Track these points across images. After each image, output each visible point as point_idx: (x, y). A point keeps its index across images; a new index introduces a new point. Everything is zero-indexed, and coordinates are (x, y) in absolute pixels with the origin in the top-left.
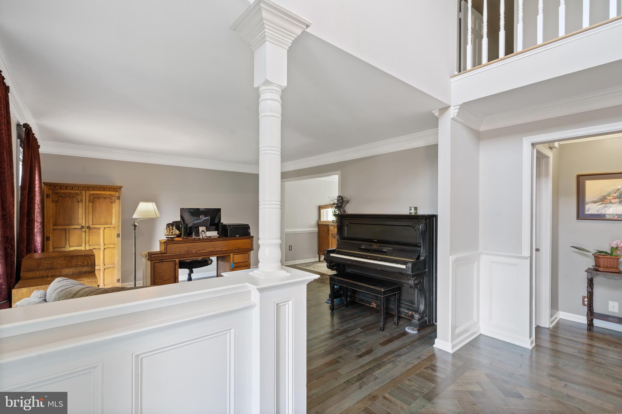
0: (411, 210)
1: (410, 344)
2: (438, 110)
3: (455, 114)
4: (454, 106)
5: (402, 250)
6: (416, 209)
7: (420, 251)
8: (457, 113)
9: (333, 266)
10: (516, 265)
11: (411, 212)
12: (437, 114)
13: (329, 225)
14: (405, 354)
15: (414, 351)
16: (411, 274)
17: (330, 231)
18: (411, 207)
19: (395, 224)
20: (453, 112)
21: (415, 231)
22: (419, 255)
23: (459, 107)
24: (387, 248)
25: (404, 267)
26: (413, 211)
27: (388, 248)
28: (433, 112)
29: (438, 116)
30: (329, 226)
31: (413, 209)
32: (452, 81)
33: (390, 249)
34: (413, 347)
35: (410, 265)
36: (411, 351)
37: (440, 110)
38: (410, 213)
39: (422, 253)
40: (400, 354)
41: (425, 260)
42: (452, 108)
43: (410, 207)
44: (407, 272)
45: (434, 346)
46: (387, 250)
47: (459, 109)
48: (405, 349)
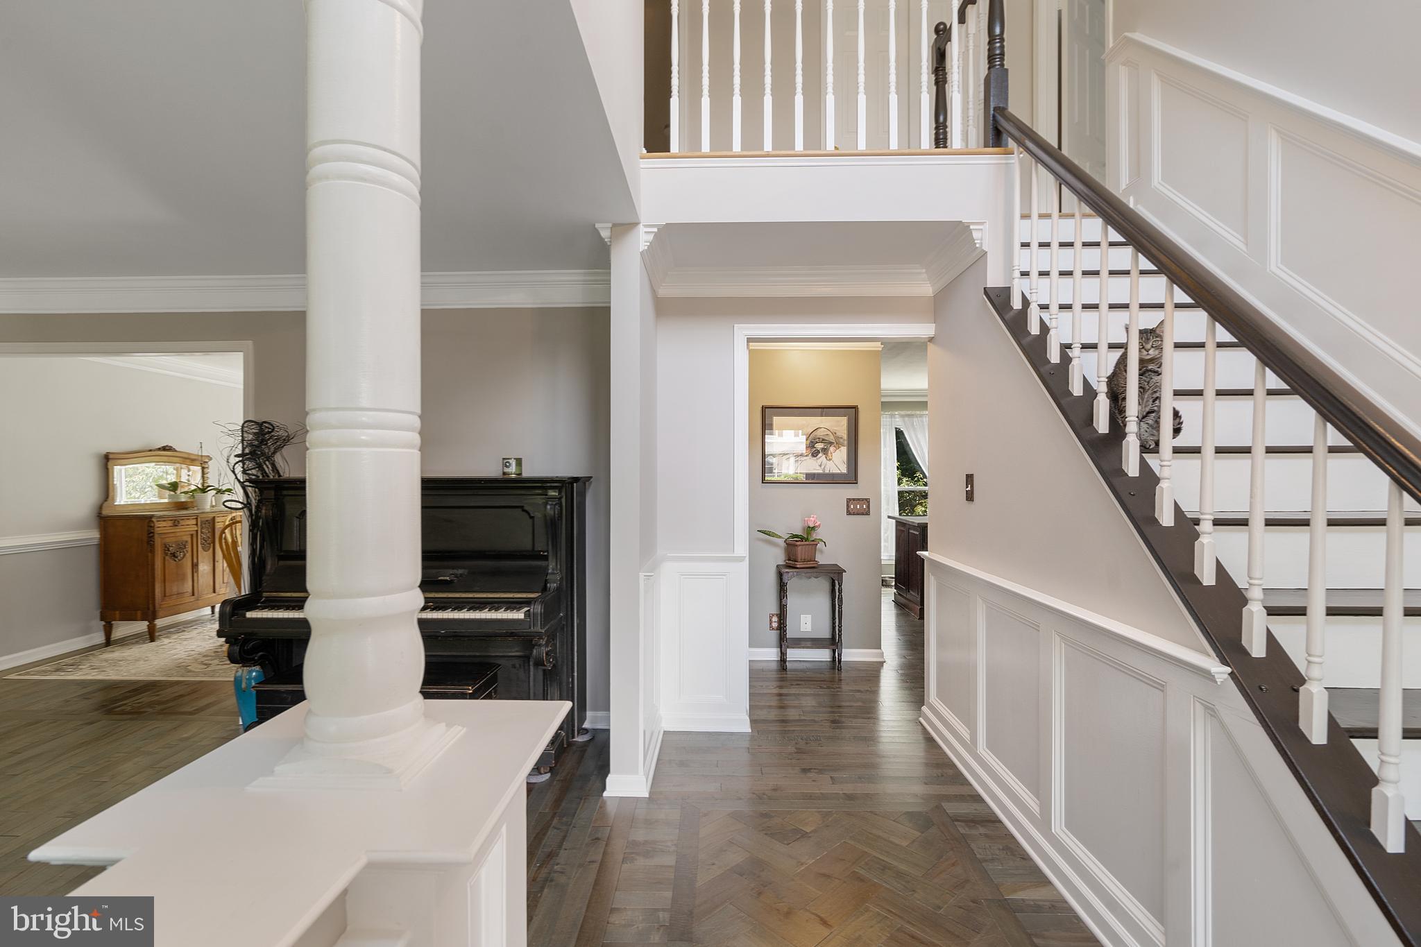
0: (506, 465)
1: (555, 813)
2: (610, 225)
3: (646, 244)
4: (646, 226)
5: (496, 573)
6: (519, 462)
7: (547, 568)
8: (651, 243)
9: (255, 650)
10: (724, 575)
11: (506, 470)
12: (605, 234)
13: (152, 516)
14: (560, 847)
15: (574, 827)
16: (540, 630)
17: (156, 536)
18: (509, 459)
19: (472, 504)
20: (642, 238)
21: (531, 520)
22: (546, 580)
23: (655, 230)
24: (451, 571)
25: (519, 615)
26: (513, 469)
27: (455, 571)
28: (597, 226)
29: (606, 240)
30: (154, 520)
31: (513, 463)
32: (642, 166)
33: (460, 571)
34: (564, 819)
35: (538, 608)
36: (567, 831)
37: (614, 225)
38: (504, 473)
39: (553, 574)
40: (550, 850)
41: (558, 589)
42: (641, 229)
43: (504, 459)
44: (530, 628)
45: (605, 794)
46: (453, 577)
47: (656, 235)
48: (551, 832)
